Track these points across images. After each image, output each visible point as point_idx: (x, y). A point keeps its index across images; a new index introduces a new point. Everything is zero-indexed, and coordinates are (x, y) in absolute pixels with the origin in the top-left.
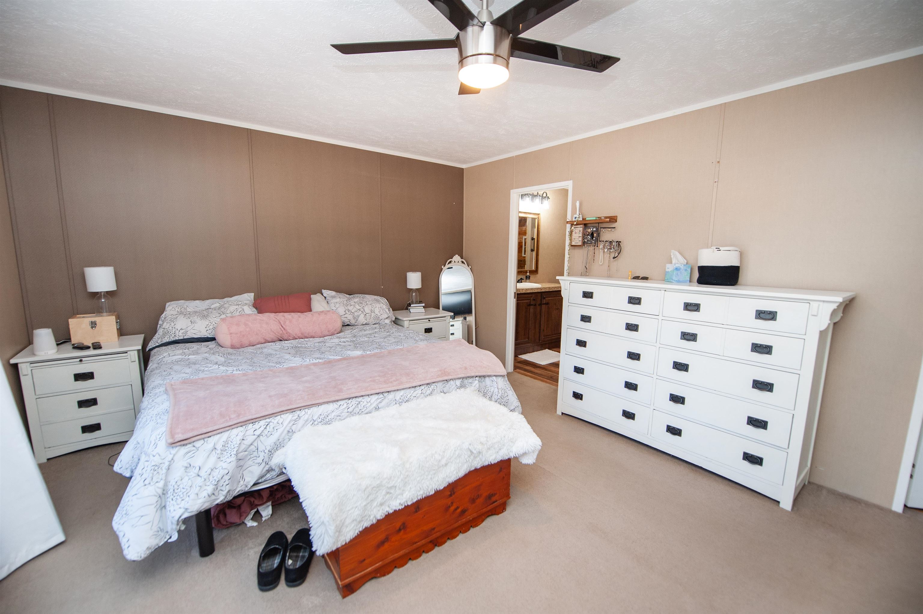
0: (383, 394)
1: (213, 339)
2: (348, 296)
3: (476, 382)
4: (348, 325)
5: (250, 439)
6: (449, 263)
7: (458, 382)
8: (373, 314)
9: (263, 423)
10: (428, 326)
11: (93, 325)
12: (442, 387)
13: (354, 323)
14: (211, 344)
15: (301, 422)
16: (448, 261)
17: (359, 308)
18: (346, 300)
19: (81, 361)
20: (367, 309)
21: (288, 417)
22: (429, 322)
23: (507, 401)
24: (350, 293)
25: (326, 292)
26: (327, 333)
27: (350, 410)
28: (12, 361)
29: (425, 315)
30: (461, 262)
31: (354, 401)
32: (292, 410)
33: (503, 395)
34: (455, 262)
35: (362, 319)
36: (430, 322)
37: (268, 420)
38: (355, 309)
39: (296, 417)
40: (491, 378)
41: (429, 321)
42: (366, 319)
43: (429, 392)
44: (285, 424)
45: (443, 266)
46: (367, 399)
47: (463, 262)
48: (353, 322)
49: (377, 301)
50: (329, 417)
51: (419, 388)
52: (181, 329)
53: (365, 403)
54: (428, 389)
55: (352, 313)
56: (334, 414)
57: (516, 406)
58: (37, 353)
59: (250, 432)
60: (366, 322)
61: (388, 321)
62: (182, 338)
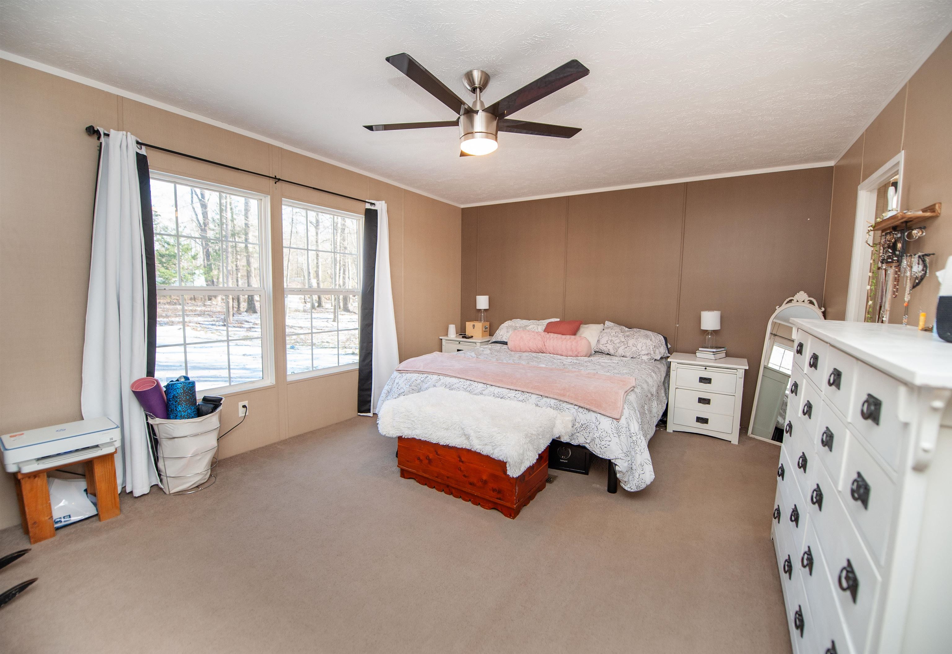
0: (487, 385)
1: (505, 343)
2: (627, 329)
4: (608, 354)
5: (419, 381)
6: (788, 302)
8: (634, 349)
9: (426, 375)
10: (705, 375)
11: (474, 326)
12: (536, 400)
13: (613, 353)
14: (505, 346)
15: (440, 383)
16: (788, 300)
17: (623, 340)
18: (616, 332)
19: (459, 343)
20: (631, 342)
21: (435, 377)
22: (704, 370)
23: (606, 446)
24: (630, 327)
25: (607, 323)
27: (464, 387)
28: (441, 338)
29: (714, 363)
30: (809, 302)
31: (468, 382)
32: (439, 374)
33: (603, 437)
34: (798, 301)
35: (621, 351)
36: (707, 370)
37: (428, 375)
38: (618, 341)
39: (438, 379)
41: (706, 369)
42: (624, 351)
44: (433, 380)
45: (778, 307)
46: (476, 384)
47: (811, 302)
48: (612, 352)
49: (647, 337)
50: (454, 387)
51: (514, 391)
52: (501, 335)
53: (474, 387)
54: (522, 396)
55: (613, 344)
56: (456, 385)
57: (617, 458)
58: (449, 336)
59: (420, 378)
60: (624, 354)
61: (645, 358)
62: (499, 340)
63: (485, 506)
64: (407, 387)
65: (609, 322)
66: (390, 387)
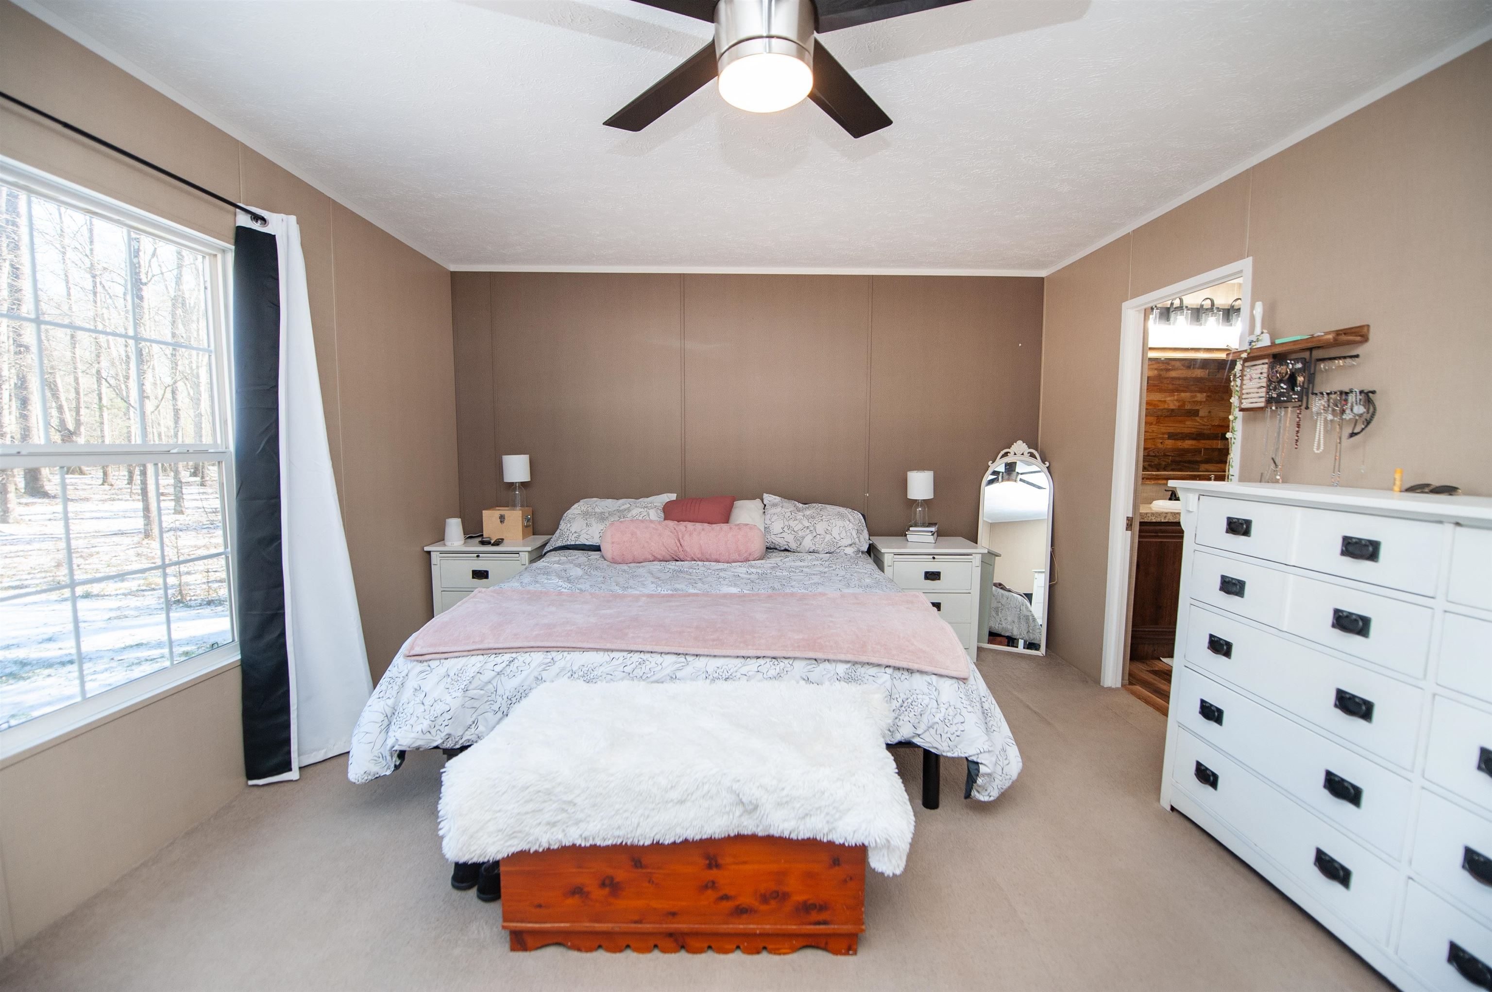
0: (687, 657)
1: (597, 548)
2: (801, 505)
3: (885, 677)
4: (786, 550)
5: (488, 675)
6: (1003, 456)
7: (841, 668)
8: (828, 537)
9: (507, 657)
10: (933, 567)
11: (502, 518)
13: (795, 548)
14: (594, 555)
15: (555, 669)
16: (1002, 453)
17: (807, 524)
18: (791, 512)
19: (478, 556)
20: (821, 527)
21: (538, 657)
22: (932, 560)
23: (958, 733)
24: (806, 501)
25: (768, 498)
26: (735, 556)
27: (627, 669)
28: (427, 549)
29: (935, 548)
30: (1029, 454)
31: (636, 657)
32: (547, 649)
33: (950, 718)
34: (1015, 454)
35: (808, 543)
36: (935, 560)
37: (514, 655)
38: (800, 526)
39: (548, 660)
40: (927, 678)
41: (934, 558)
42: (814, 542)
43: (772, 672)
44: (533, 665)
45: (991, 462)
46: (657, 658)
47: (1032, 455)
48: (793, 546)
49: (842, 516)
50: (596, 673)
51: (754, 660)
52: (575, 532)
53: (653, 664)
55: (793, 532)
56: (602, 669)
58: (447, 543)
59: (490, 665)
60: (814, 548)
61: (850, 551)
62: (573, 543)
63: (779, 949)
64: (454, 694)
65: (770, 495)
66: (390, 702)
